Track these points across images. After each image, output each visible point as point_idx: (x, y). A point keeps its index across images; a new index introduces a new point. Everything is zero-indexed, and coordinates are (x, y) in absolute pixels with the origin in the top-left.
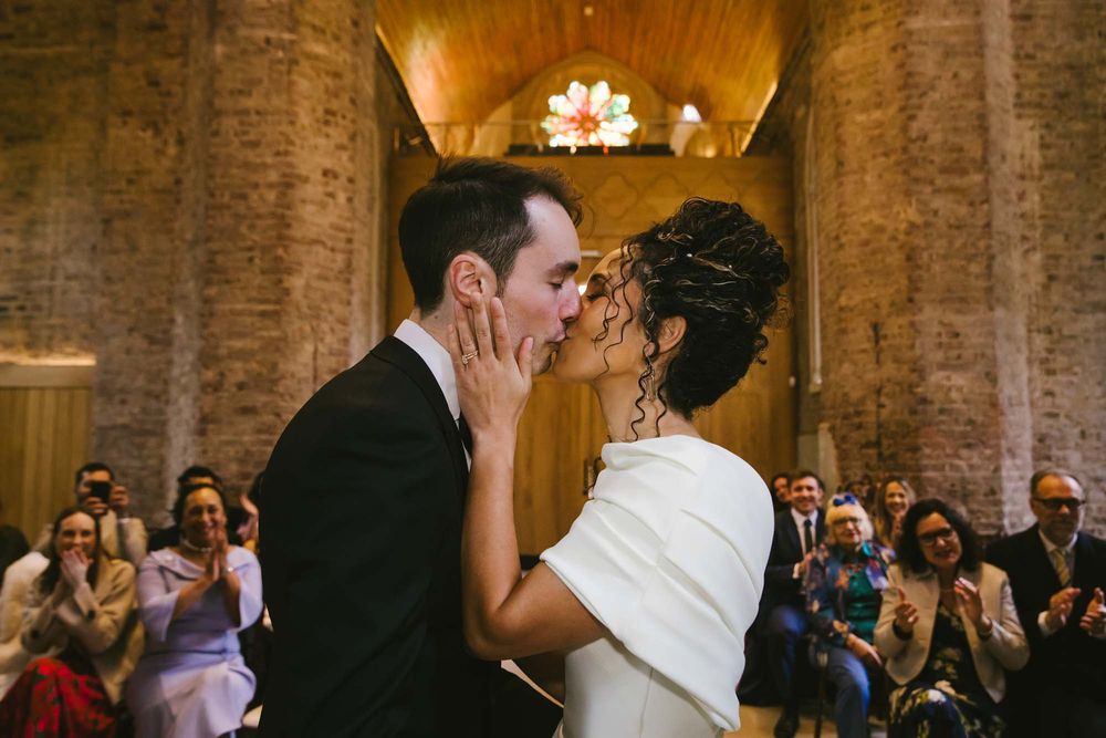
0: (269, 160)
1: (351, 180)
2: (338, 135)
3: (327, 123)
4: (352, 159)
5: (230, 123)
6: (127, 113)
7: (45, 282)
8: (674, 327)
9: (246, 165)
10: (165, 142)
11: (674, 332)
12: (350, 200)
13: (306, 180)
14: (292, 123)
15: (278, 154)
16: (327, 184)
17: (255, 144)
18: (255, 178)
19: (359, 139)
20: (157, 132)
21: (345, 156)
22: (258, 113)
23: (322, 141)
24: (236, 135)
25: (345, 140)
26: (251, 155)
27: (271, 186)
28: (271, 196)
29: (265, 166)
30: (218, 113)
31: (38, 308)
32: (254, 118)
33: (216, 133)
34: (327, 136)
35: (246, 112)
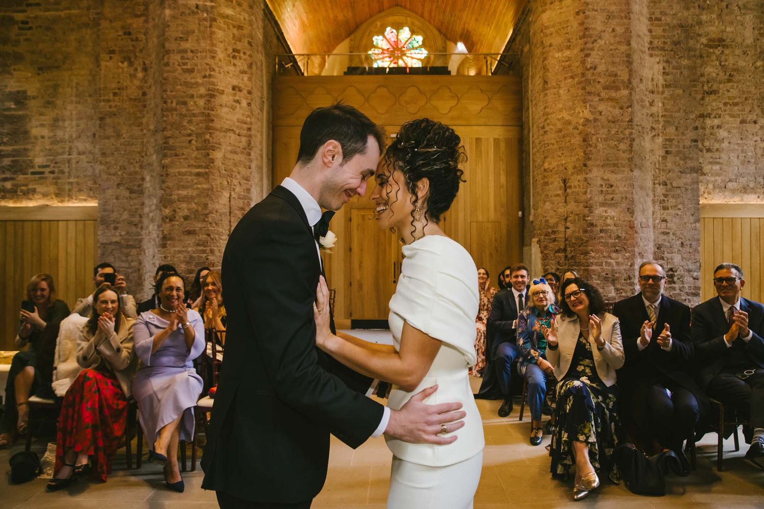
0: (200, 81)
1: (250, 92)
2: (241, 64)
3: (234, 57)
4: (250, 79)
5: (175, 58)
6: (113, 52)
7: (66, 156)
8: (423, 183)
9: (186, 84)
10: (136, 70)
11: (424, 187)
12: (249, 104)
13: (222, 92)
14: (213, 57)
15: (205, 77)
16: (235, 95)
17: (191, 71)
18: (191, 92)
19: (254, 67)
20: (131, 64)
21: (246, 77)
22: (192, 51)
23: (232, 68)
24: (179, 65)
25: (245, 68)
26: (188, 78)
27: (201, 96)
28: (201, 103)
29: (197, 84)
30: (168, 52)
31: (63, 172)
32: (190, 55)
33: (167, 64)
34: (234, 65)
35: (185, 51)
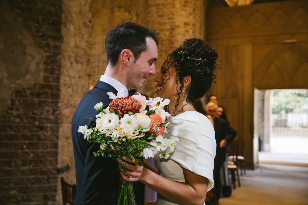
0: (166, 21)
1: (194, 25)
2: (189, 10)
3: (185, 6)
4: (194, 18)
5: (153, 9)
6: (120, 7)
7: (97, 64)
8: (188, 79)
9: (160, 24)
10: (132, 16)
12: (193, 32)
13: (178, 27)
14: (174, 7)
15: (169, 19)
16: (185, 28)
17: (161, 16)
18: (161, 27)
19: (196, 11)
20: (130, 13)
21: (191, 17)
22: (163, 5)
23: (184, 13)
24: (156, 13)
25: (191, 11)
26: (160, 20)
27: (167, 30)
28: (167, 33)
29: (165, 23)
30: (150, 6)
31: (95, 72)
32: (161, 7)
33: (149, 13)
34: (185, 11)
35: (158, 5)
